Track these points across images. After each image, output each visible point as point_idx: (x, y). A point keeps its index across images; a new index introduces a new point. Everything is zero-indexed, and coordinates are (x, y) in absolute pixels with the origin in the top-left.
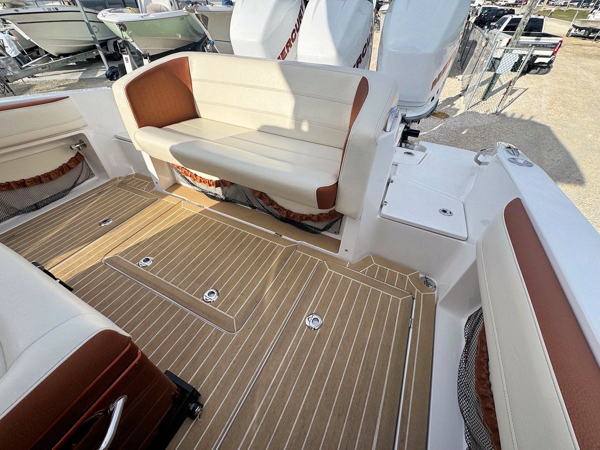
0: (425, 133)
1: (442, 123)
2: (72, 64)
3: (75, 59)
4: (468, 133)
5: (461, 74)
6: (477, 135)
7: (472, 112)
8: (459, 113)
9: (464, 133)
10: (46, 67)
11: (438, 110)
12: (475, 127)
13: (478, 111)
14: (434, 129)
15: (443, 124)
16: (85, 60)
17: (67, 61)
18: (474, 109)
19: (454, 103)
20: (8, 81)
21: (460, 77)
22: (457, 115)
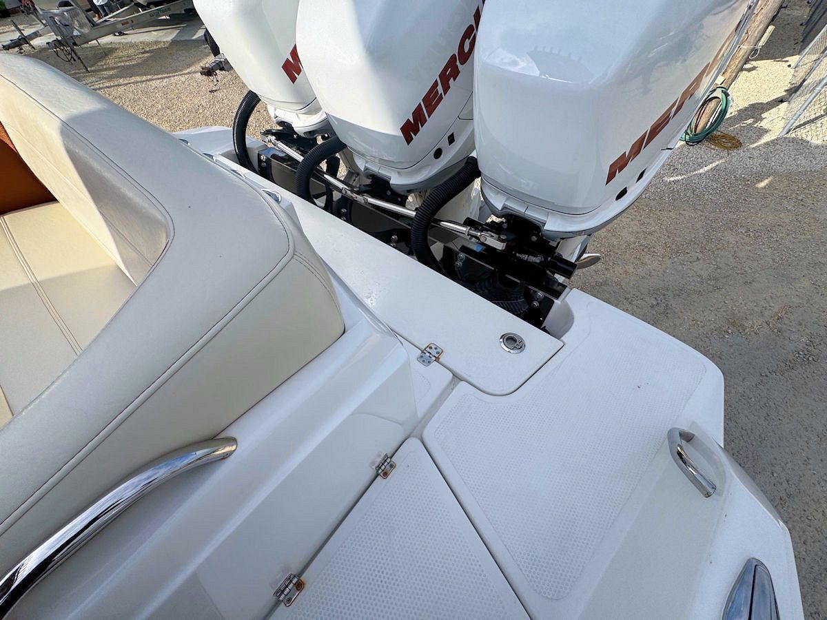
0: (679, 178)
1: (721, 158)
2: (164, 17)
3: (169, 9)
4: (769, 186)
5: (799, 54)
6: (789, 192)
7: (794, 140)
8: (767, 138)
9: (762, 184)
10: (127, 23)
11: (723, 128)
12: (789, 176)
13: (809, 139)
14: (702, 171)
15: (723, 160)
16: (183, 12)
17: (158, 13)
18: (801, 133)
19: (763, 116)
20: (75, 44)
21: (794, 60)
22: (759, 143)
